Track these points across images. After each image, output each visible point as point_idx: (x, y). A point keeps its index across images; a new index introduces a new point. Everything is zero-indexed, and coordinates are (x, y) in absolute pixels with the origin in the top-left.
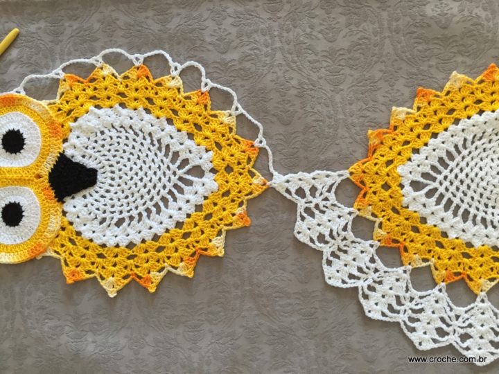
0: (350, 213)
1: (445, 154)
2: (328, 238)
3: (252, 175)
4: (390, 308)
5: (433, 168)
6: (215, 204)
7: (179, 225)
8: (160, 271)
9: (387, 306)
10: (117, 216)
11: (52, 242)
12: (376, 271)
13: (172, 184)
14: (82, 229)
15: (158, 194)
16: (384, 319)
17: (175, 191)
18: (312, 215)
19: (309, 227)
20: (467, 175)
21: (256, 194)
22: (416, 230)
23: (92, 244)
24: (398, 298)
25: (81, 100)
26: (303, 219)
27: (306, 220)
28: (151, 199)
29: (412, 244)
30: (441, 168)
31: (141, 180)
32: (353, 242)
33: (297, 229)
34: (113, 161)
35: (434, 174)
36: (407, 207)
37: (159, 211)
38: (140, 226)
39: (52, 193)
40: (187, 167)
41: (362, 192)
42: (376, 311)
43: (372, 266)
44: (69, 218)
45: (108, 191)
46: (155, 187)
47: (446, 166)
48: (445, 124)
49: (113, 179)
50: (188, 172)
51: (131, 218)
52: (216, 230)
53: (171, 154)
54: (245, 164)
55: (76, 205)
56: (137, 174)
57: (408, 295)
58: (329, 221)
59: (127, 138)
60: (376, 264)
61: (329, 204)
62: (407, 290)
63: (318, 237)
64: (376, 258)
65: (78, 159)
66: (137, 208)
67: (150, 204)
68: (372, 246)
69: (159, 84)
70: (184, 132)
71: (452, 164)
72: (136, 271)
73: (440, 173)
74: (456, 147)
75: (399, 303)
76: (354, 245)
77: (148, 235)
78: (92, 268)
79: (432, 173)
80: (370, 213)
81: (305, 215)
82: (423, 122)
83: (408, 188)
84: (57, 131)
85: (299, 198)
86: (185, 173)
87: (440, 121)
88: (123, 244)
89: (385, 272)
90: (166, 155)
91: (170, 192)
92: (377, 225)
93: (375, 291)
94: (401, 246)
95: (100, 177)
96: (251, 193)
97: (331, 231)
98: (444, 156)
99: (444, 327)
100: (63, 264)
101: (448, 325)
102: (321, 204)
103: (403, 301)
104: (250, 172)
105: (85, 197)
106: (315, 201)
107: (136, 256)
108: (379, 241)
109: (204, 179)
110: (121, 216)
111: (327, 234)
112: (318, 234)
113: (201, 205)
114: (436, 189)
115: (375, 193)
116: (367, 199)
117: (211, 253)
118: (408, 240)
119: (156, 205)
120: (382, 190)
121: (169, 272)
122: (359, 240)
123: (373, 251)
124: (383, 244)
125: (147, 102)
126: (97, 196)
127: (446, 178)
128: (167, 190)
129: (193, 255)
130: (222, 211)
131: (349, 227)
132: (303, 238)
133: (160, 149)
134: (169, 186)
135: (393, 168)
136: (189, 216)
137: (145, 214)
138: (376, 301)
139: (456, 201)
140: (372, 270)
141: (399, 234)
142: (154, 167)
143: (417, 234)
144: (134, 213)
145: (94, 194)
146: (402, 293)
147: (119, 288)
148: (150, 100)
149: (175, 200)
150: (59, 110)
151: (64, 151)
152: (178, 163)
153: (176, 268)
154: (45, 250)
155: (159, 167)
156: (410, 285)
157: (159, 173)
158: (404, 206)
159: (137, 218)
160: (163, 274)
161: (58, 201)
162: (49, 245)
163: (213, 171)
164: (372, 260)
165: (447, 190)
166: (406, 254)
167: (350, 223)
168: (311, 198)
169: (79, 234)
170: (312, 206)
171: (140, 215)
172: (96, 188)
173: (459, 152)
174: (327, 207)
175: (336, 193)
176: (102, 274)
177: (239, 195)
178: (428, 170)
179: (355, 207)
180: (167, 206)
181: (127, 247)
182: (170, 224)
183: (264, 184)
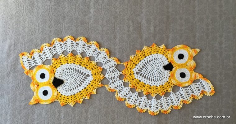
3: (100, 75)
5: (141, 68)
14: (62, 93)
15: (79, 82)
17: (83, 81)
20: (149, 70)
24: (136, 99)
28: (78, 84)
31: (74, 80)
34: (67, 77)
38: (76, 90)
43: (129, 93)
46: (78, 81)
50: (86, 76)
51: (73, 89)
56: (73, 79)
57: (138, 98)
59: (69, 71)
62: (138, 97)
65: (58, 78)
66: (74, 86)
67: (77, 85)
71: (145, 67)
72: (76, 100)
73: (142, 69)
74: (146, 63)
75: (136, 100)
91: (82, 81)
98: (143, 65)
99: (146, 105)
101: (147, 104)
105: (62, 86)
114: (142, 73)
115: (128, 76)
119: (79, 85)
121: (84, 99)
126: (64, 85)
127: (144, 70)
128: (81, 81)
134: (82, 80)
136: (87, 86)
139: (147, 76)
140: (129, 94)
144: (74, 87)
146: (136, 98)
155: (79, 76)
157: (79, 78)
159: (75, 88)
160: (83, 99)
164: (129, 92)
165: (145, 73)
168: (113, 79)
171: (76, 87)
173: (147, 64)
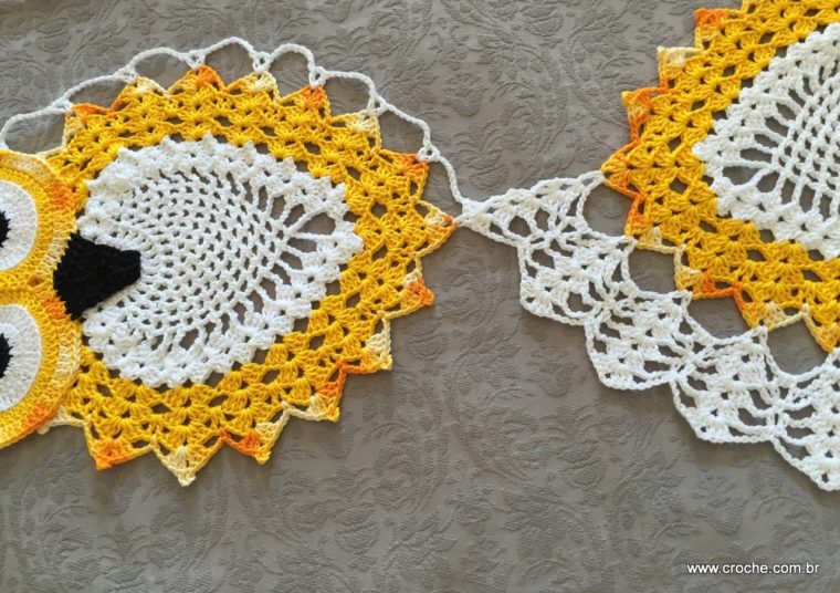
0: (622, 246)
1: (776, 109)
2: (587, 299)
4: (744, 415)
5: (760, 138)
6: (362, 276)
7: (300, 324)
8: (274, 420)
9: (736, 413)
10: (182, 329)
11: (65, 396)
12: (698, 347)
13: (278, 252)
14: (119, 363)
15: (254, 275)
16: (737, 439)
17: (286, 266)
18: (549, 262)
19: (548, 285)
21: (435, 243)
22: (756, 255)
23: (140, 389)
24: (755, 394)
25: (103, 141)
26: (532, 272)
27: (539, 275)
28: (243, 288)
29: (757, 284)
30: (774, 135)
31: (221, 256)
32: (638, 300)
33: (524, 292)
35: (766, 149)
36: (729, 216)
37: (259, 306)
38: (227, 339)
39: (61, 307)
40: (302, 220)
41: (636, 204)
42: (717, 427)
43: (688, 338)
44: (94, 346)
45: (162, 288)
46: (247, 264)
47: (784, 130)
48: (760, 60)
49: (170, 265)
50: (306, 228)
51: (210, 327)
52: (371, 321)
53: (269, 202)
54: (407, 194)
55: (105, 321)
56: (212, 248)
57: (774, 384)
58: (584, 267)
59: (189, 190)
60: (694, 334)
61: (575, 236)
62: (770, 376)
63: (569, 301)
64: (692, 322)
65: (105, 239)
67: (241, 297)
68: (678, 301)
69: (236, 91)
70: (289, 160)
71: (793, 125)
72: (228, 425)
73: (775, 144)
74: (793, 94)
75: (760, 403)
76: (641, 305)
77: (243, 353)
78: (145, 435)
79: (760, 147)
80: (660, 240)
81: (536, 265)
82: (719, 64)
83: (721, 181)
84: (63, 198)
85: (518, 237)
86: (300, 231)
87: (751, 57)
88: (199, 378)
89: (717, 347)
90: (261, 206)
91: (277, 269)
92: (678, 259)
93: (706, 389)
94: (735, 290)
95: (146, 265)
96: (426, 244)
97: (592, 285)
98: (774, 112)
100: (88, 434)
102: (563, 239)
103: (766, 398)
104: (418, 207)
105: (121, 304)
106: (549, 236)
107: (225, 397)
108: (690, 289)
109: (336, 234)
110: (191, 327)
111: (584, 291)
112: (567, 295)
113: (337, 283)
115: (660, 201)
116: (646, 214)
117: (367, 367)
118: (747, 278)
119: (254, 296)
120: (673, 193)
121: (292, 418)
122: (650, 294)
123: (682, 309)
124: (699, 294)
125: (218, 124)
126: (142, 299)
127: (788, 150)
128: (270, 265)
129: (333, 377)
130: (377, 286)
131: (625, 271)
132: (540, 309)
133: (249, 198)
134: (274, 258)
135: (683, 150)
136: (315, 305)
137: (233, 316)
138: (713, 408)
139: (820, 188)
140: (690, 347)
141: (727, 270)
142: (242, 229)
143: (762, 264)
144: (214, 317)
145: (137, 296)
146: (760, 382)
147: (198, 465)
148: (222, 119)
149: (287, 280)
150: (67, 162)
151: (79, 231)
152: (285, 215)
153: (304, 408)
154: (54, 415)
155: (251, 229)
156: (773, 365)
157: (253, 239)
158: (722, 214)
160: (280, 423)
161: (73, 319)
162: (59, 403)
163: (350, 216)
164: (685, 328)
165: (796, 171)
166: (750, 305)
167: (625, 264)
168: (539, 233)
169: (114, 373)
170: (545, 245)
171: (225, 318)
172: (141, 284)
173: (801, 102)
174: (573, 243)
175: (585, 214)
176: (164, 442)
177: (404, 251)
178: (751, 143)
179: (627, 232)
180: (272, 295)
181: (207, 382)
182: (284, 326)
183: (449, 223)
